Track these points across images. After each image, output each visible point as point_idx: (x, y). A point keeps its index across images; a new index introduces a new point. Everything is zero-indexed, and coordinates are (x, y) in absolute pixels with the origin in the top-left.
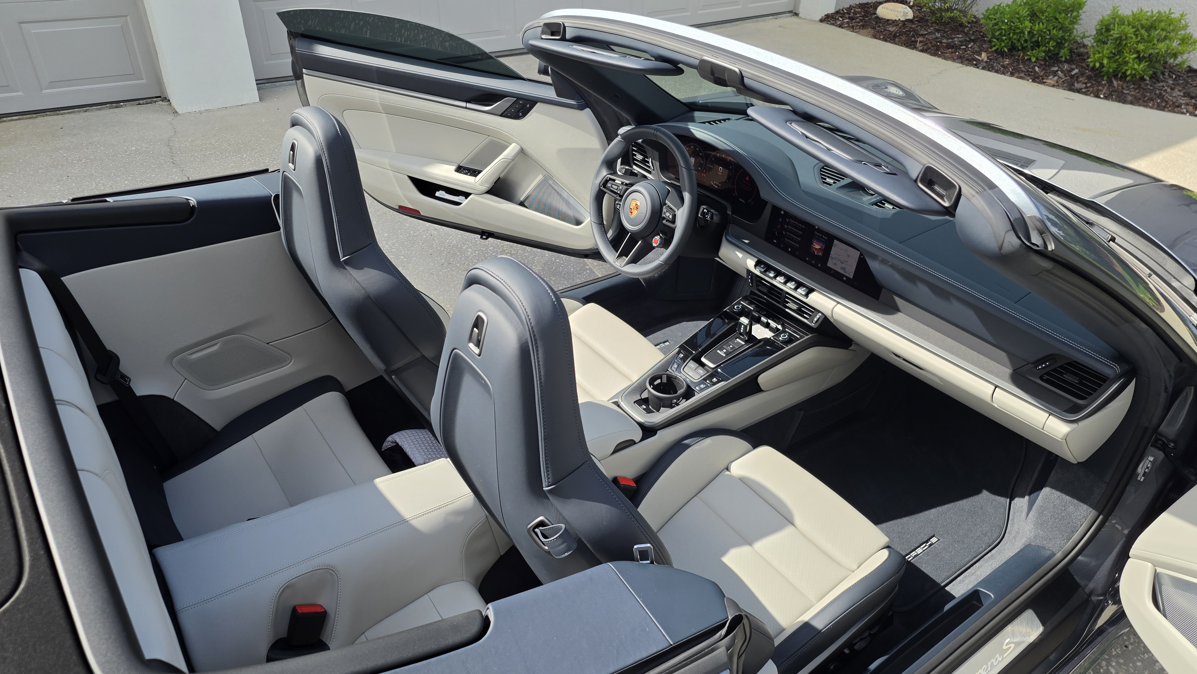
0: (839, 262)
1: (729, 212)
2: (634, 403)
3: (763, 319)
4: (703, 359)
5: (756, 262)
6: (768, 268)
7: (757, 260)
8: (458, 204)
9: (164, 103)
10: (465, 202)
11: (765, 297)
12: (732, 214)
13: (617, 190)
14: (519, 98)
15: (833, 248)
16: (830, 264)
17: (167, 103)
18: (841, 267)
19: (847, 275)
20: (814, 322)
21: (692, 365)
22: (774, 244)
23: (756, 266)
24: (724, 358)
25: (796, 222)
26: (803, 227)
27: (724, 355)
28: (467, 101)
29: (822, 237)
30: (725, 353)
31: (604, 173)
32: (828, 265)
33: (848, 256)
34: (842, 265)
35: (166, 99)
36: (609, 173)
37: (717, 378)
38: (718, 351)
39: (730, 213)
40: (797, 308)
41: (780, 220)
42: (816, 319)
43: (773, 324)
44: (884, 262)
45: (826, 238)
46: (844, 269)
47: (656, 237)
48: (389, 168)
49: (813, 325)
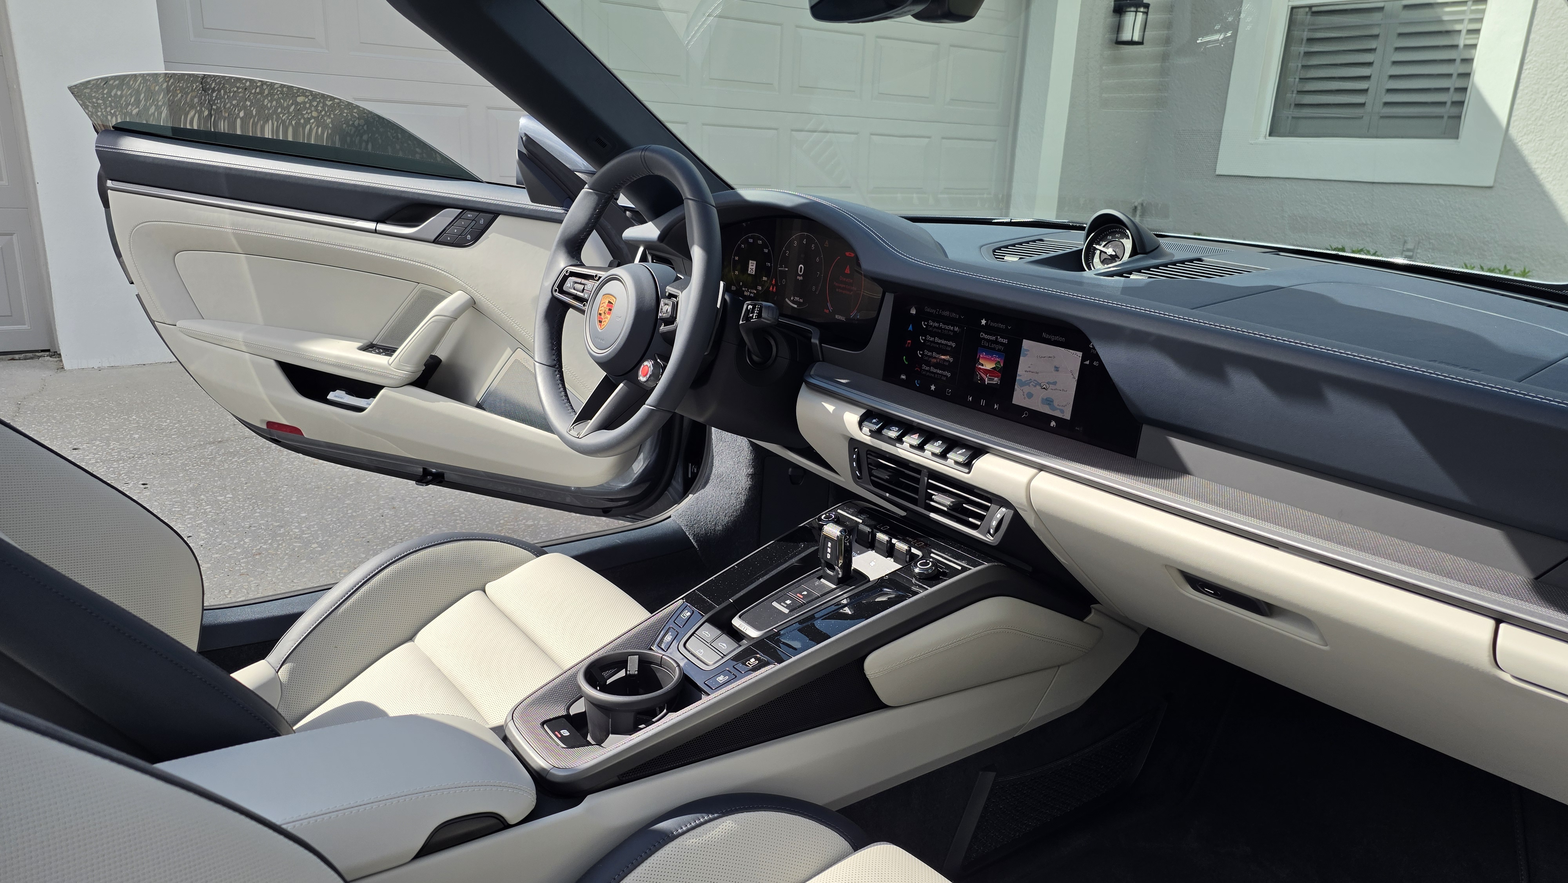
0: (1038, 387)
1: (815, 341)
2: (543, 724)
3: (882, 537)
4: (737, 622)
5: (861, 417)
6: (888, 421)
7: (863, 411)
8: (360, 409)
9: (51, 359)
10: (370, 404)
11: (887, 495)
12: (821, 343)
13: (583, 291)
14: (465, 207)
15: (1021, 358)
16: (1019, 398)
17: (58, 359)
18: (1043, 399)
19: (1057, 414)
20: (992, 531)
21: (708, 632)
22: (902, 383)
23: (860, 424)
24: (787, 616)
25: (941, 325)
26: (956, 329)
27: (786, 611)
28: (378, 221)
29: (996, 342)
30: (788, 607)
31: (562, 263)
32: (1015, 401)
33: (1057, 369)
34: (1044, 394)
35: (54, 353)
36: (570, 264)
37: (756, 659)
38: (775, 604)
39: (817, 342)
40: (952, 502)
41: (910, 328)
42: (994, 523)
43: (901, 546)
44: (1137, 339)
45: (1005, 341)
46: (1049, 402)
47: (646, 363)
48: (244, 349)
49: (989, 539)
